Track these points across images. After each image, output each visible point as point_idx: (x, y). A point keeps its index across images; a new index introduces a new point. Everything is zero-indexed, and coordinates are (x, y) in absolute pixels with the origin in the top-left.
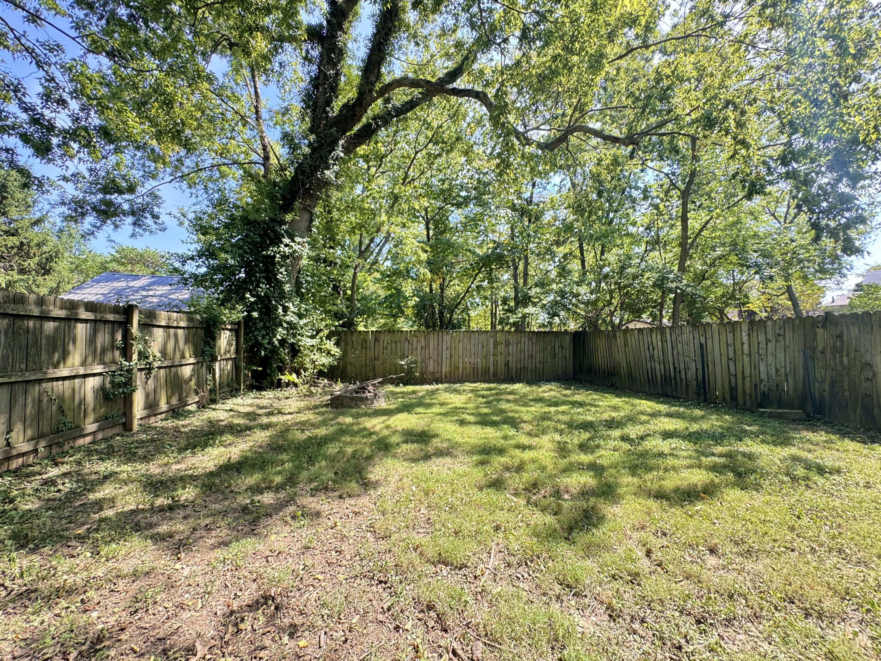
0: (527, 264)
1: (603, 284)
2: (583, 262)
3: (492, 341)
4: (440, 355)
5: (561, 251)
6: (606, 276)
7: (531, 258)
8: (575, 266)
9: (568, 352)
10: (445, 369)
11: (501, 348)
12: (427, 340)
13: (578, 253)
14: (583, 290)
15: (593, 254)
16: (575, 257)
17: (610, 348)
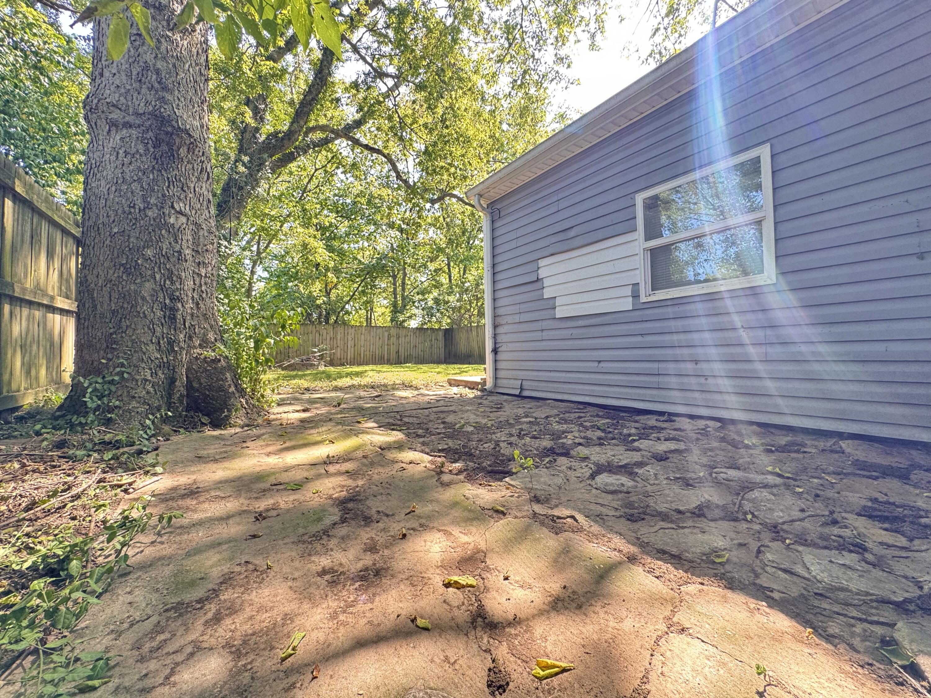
0: (405, 274)
1: (465, 296)
2: (450, 277)
3: (386, 334)
4: (346, 344)
5: (432, 266)
6: (467, 290)
7: (408, 270)
8: (444, 279)
9: (441, 344)
10: (350, 354)
11: (394, 340)
12: (335, 333)
13: (446, 269)
14: (451, 298)
15: (457, 270)
16: (444, 272)
17: (468, 338)
